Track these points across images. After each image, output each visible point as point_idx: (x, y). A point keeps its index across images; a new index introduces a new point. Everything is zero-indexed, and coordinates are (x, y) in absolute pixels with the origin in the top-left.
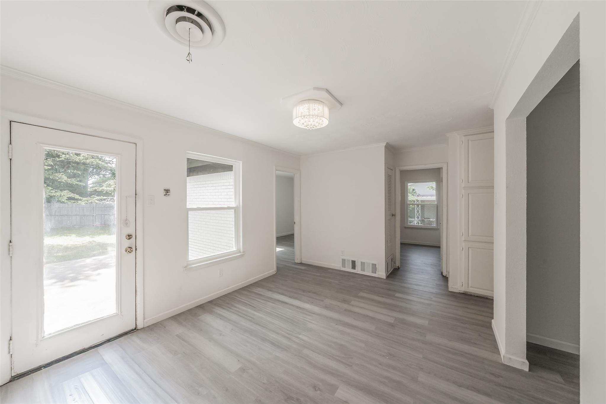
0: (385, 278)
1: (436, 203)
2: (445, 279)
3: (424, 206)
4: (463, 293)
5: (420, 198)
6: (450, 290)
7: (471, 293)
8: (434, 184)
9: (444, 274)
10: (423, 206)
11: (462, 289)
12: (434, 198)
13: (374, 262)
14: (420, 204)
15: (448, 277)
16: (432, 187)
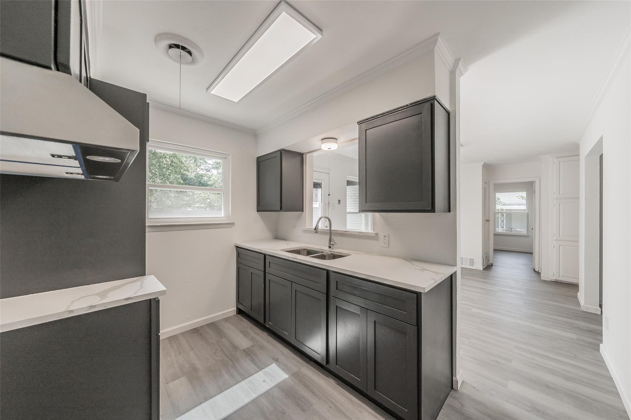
0: (482, 270)
1: (526, 212)
2: (538, 273)
3: (511, 214)
4: (555, 281)
5: (505, 208)
6: (542, 278)
7: (562, 281)
8: (524, 194)
9: (536, 270)
10: (509, 215)
11: (554, 278)
12: (524, 207)
13: (472, 257)
14: (505, 213)
15: (540, 273)
16: (522, 196)
